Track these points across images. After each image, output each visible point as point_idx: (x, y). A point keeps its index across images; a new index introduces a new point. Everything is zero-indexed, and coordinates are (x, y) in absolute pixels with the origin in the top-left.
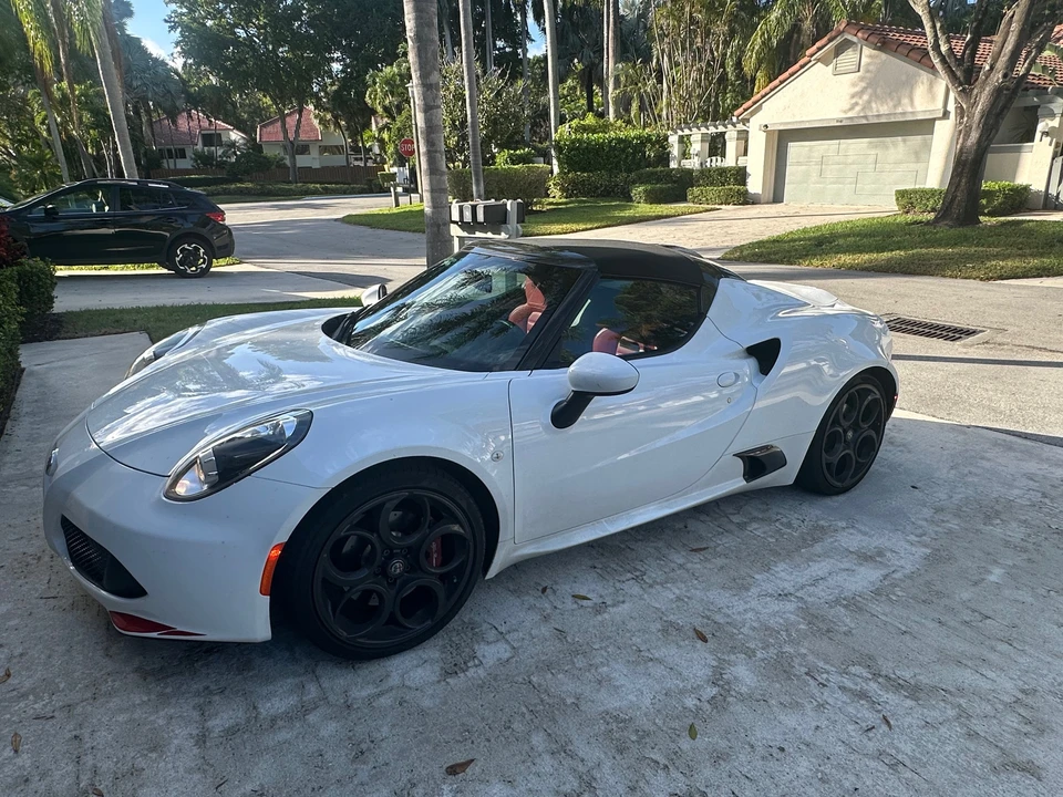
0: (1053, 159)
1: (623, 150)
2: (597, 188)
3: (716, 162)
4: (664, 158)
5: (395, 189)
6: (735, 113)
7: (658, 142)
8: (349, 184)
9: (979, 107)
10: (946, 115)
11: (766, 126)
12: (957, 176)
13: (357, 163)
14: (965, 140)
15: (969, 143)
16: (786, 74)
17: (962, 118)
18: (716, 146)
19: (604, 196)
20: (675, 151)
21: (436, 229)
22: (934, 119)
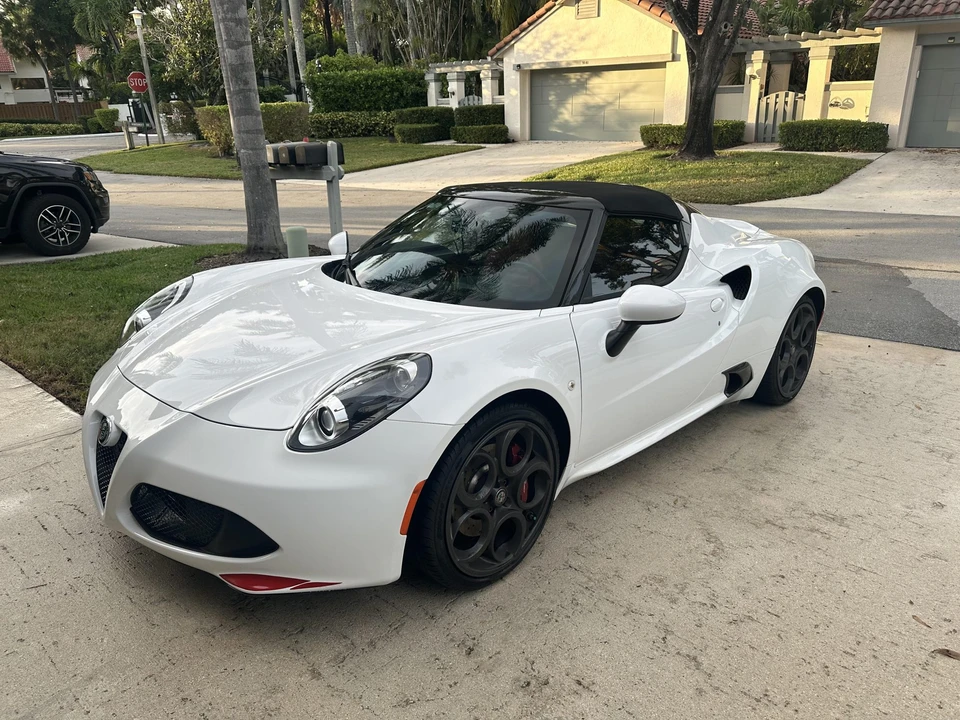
0: (759, 99)
1: (379, 88)
2: (358, 127)
3: (473, 101)
4: (422, 98)
5: (127, 130)
6: (490, 53)
7: (414, 80)
8: (60, 123)
9: (707, 53)
10: (675, 58)
11: (519, 66)
12: (694, 114)
13: (62, 99)
14: (698, 82)
15: (701, 85)
16: (534, 16)
17: (694, 62)
18: (473, 84)
19: (365, 135)
20: (433, 89)
21: (254, 172)
22: (665, 63)
